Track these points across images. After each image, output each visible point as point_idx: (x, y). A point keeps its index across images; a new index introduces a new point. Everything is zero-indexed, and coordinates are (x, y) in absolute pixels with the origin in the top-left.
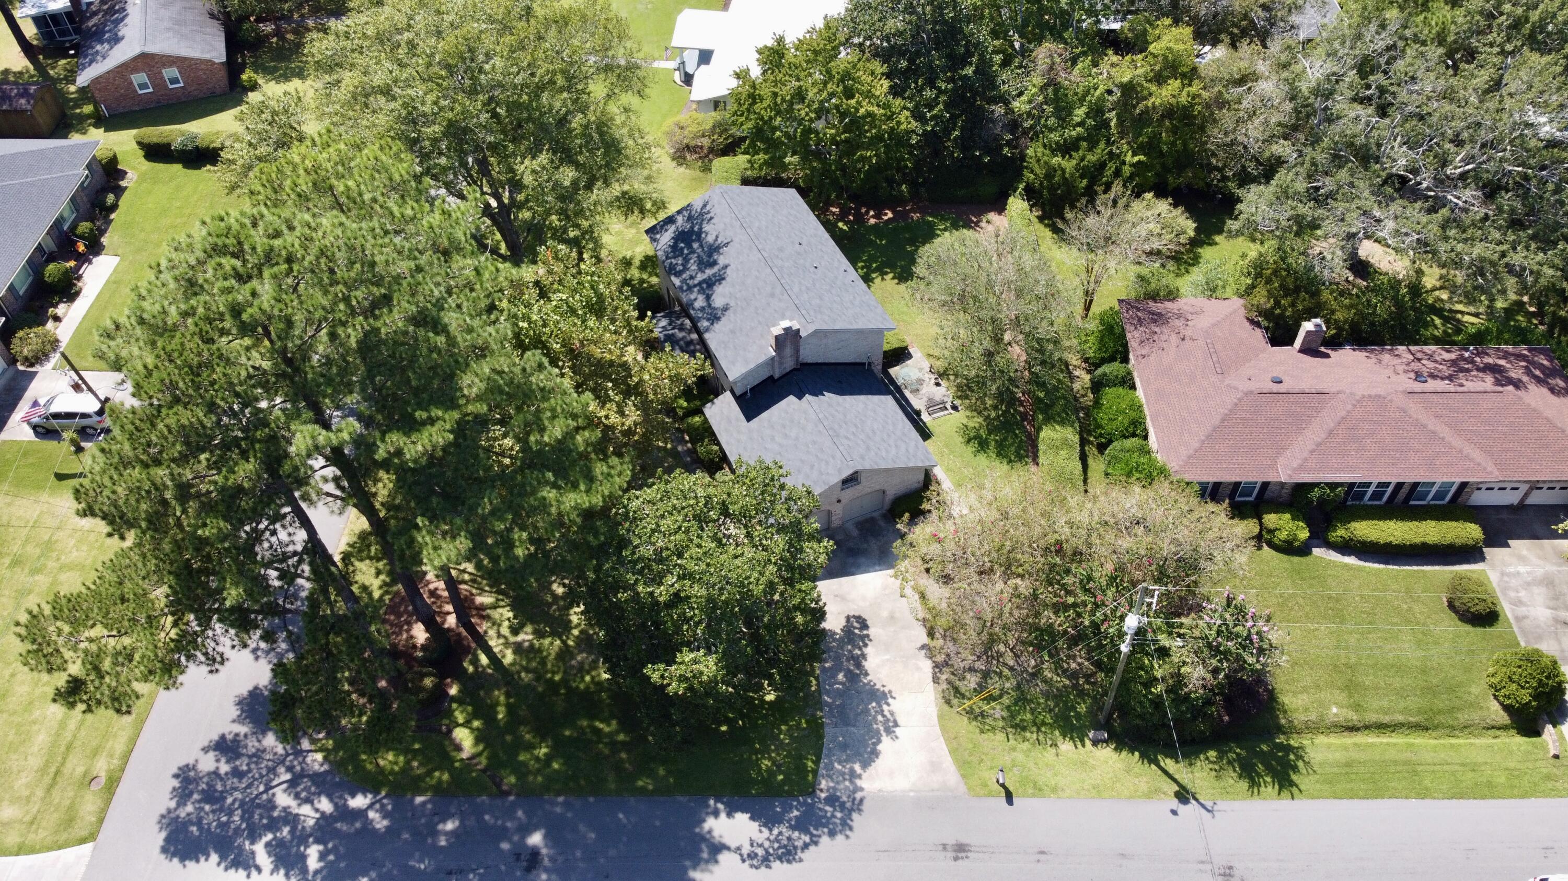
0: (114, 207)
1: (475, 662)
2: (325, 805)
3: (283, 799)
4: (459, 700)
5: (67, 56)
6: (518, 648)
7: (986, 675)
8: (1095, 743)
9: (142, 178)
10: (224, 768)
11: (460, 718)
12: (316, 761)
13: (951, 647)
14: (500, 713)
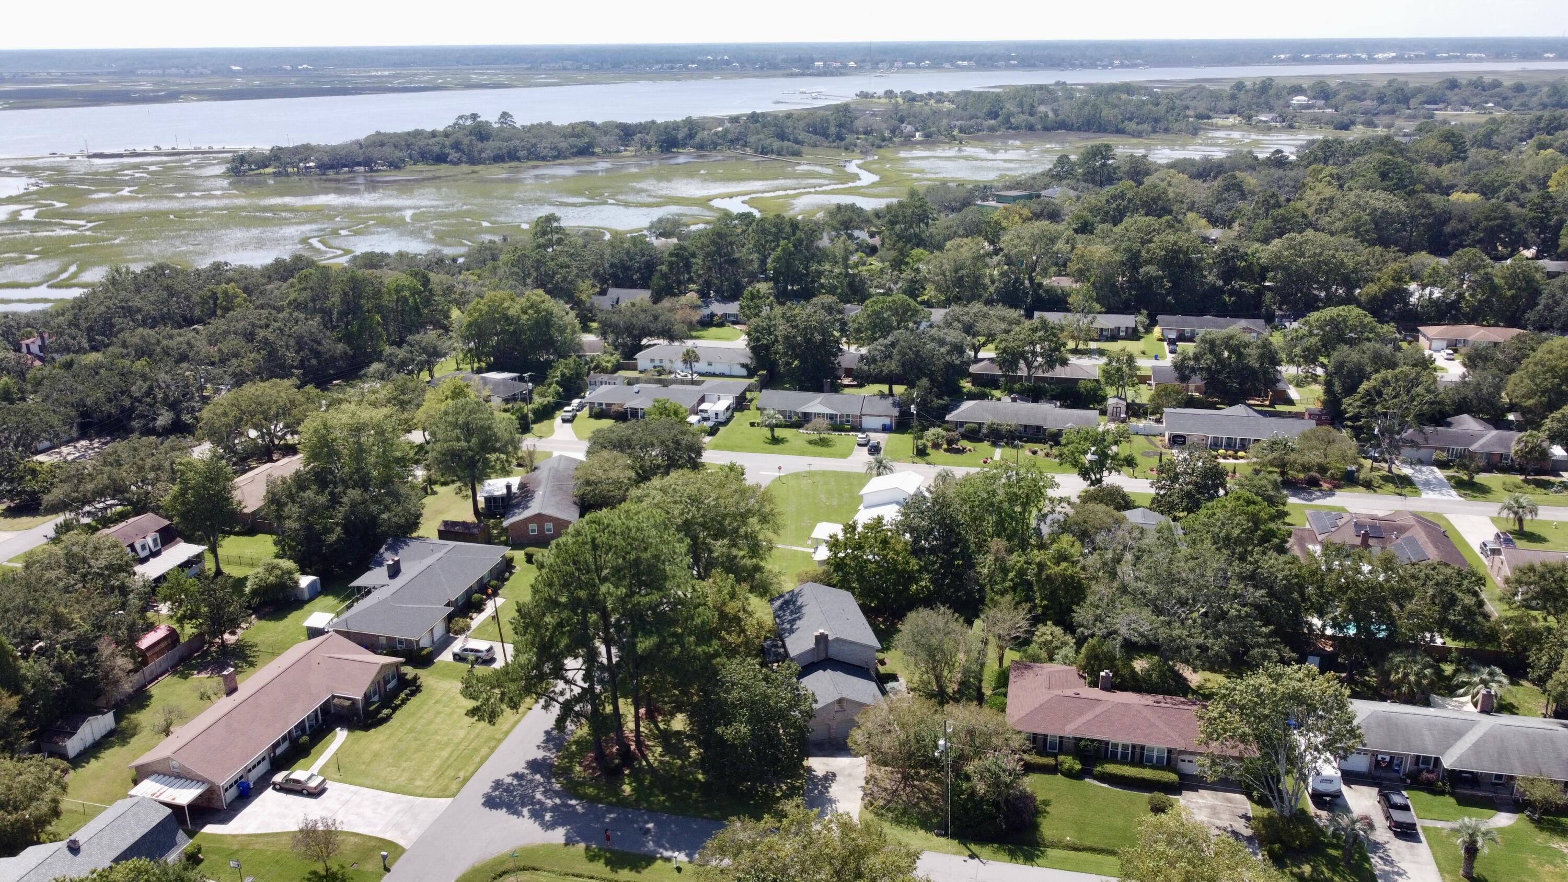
0: (507, 579)
1: (640, 764)
2: (558, 801)
4: (628, 776)
5: (495, 518)
6: (661, 762)
7: (889, 802)
8: (937, 835)
9: (523, 569)
10: (515, 782)
11: (627, 781)
12: (557, 786)
13: (875, 789)
14: (647, 782)
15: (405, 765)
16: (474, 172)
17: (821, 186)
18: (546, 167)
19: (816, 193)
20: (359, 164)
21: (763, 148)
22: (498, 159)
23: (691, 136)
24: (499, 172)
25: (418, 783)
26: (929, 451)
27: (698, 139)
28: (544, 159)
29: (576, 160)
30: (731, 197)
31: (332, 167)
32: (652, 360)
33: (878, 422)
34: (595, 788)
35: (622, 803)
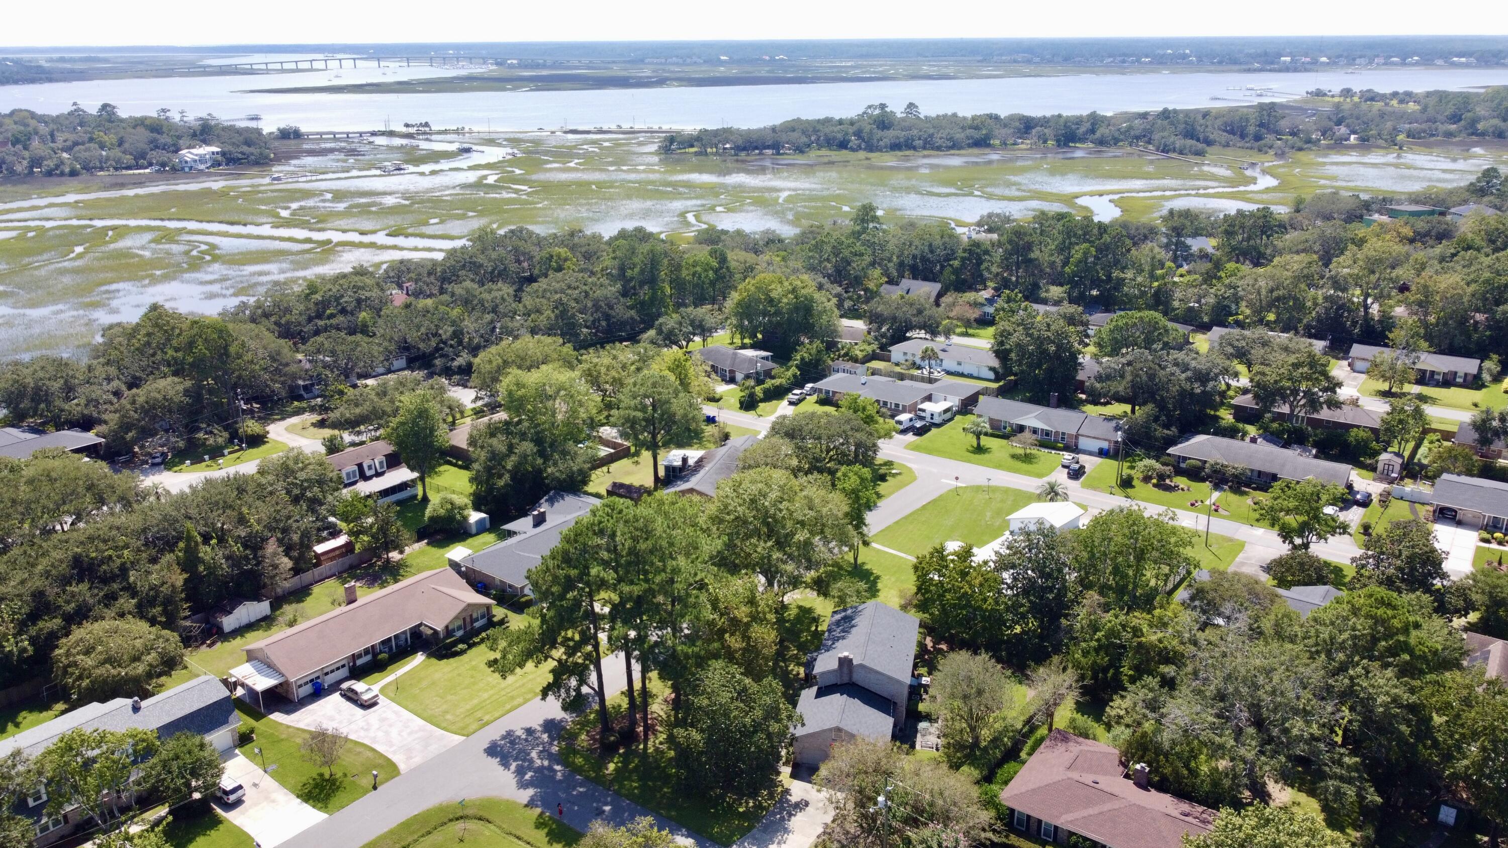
1: (638, 746)
2: (546, 763)
3: (534, 754)
4: (620, 755)
5: (668, 483)
6: (657, 749)
10: (524, 737)
11: (616, 760)
12: (555, 749)
13: (838, 829)
14: (632, 766)
15: (449, 697)
16: (867, 159)
17: (1206, 188)
18: (937, 156)
19: (1198, 195)
20: (768, 147)
21: (1165, 145)
22: (895, 147)
23: (1093, 131)
24: (889, 159)
25: (449, 717)
26: (1135, 482)
27: (1098, 135)
28: (939, 148)
29: (970, 151)
30: (1101, 195)
31: (744, 149)
32: (905, 354)
33: (1095, 445)
34: (585, 759)
35: (599, 781)
